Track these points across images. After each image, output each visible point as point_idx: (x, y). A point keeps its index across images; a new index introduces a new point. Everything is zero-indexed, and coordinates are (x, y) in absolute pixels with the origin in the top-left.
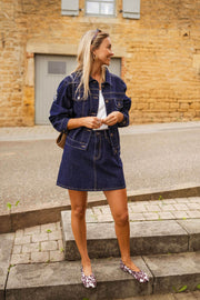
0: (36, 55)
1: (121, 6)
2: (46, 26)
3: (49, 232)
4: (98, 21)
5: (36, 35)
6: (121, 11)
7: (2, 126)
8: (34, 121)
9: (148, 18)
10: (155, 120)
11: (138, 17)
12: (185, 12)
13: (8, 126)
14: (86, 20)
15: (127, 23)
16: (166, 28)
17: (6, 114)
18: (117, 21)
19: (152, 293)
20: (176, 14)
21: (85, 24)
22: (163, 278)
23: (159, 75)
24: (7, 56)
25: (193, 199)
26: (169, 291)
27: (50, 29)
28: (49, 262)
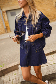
0: (6, 11)
5: (5, 5)
7: (2, 34)
13: (4, 33)
17: (2, 30)
27: (8, 3)
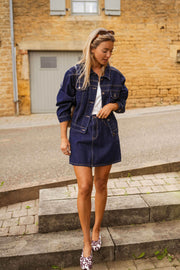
0: (29, 51)
1: (103, 5)
2: (37, 26)
3: (28, 208)
4: (83, 19)
5: (28, 34)
6: (103, 9)
7: (2, 116)
8: (31, 110)
9: (128, 14)
10: (138, 105)
11: (119, 13)
12: (161, 7)
13: (7, 115)
14: (72, 19)
15: (109, 19)
16: (145, 22)
17: (6, 105)
18: (100, 18)
19: (114, 260)
20: (153, 9)
21: (72, 23)
22: (123, 246)
23: (140, 65)
24: (4, 54)
25: (159, 176)
26: (129, 257)
27: (41, 29)
28: (25, 234)
